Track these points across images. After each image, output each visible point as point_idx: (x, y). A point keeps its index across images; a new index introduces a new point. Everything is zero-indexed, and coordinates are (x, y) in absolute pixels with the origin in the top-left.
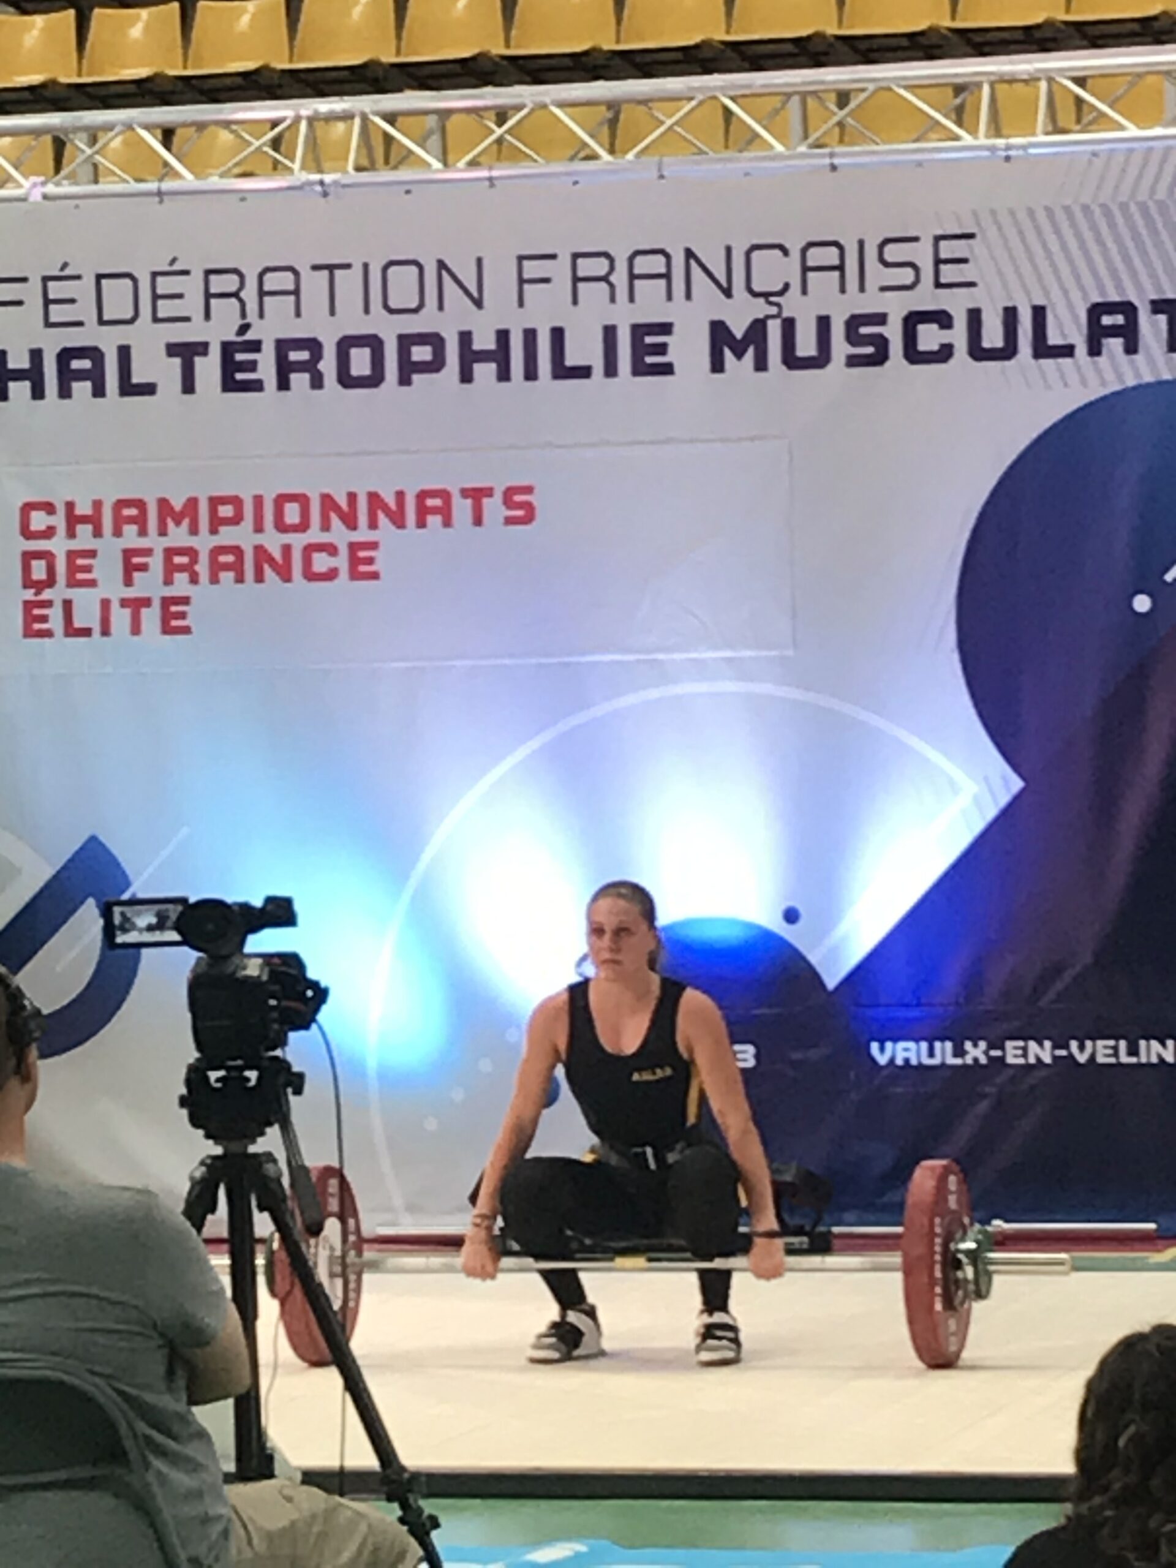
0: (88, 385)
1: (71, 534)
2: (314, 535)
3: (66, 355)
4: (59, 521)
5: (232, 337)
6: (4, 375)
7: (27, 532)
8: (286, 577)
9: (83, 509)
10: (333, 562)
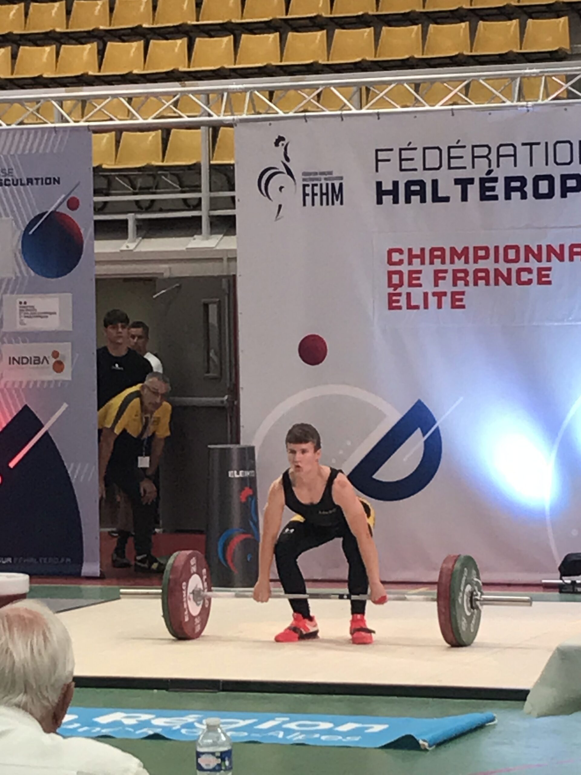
0: (418, 197)
1: (410, 263)
2: (522, 264)
3: (409, 184)
4: (405, 257)
5: (484, 176)
6: (380, 193)
7: (390, 262)
8: (509, 283)
9: (416, 252)
10: (530, 276)
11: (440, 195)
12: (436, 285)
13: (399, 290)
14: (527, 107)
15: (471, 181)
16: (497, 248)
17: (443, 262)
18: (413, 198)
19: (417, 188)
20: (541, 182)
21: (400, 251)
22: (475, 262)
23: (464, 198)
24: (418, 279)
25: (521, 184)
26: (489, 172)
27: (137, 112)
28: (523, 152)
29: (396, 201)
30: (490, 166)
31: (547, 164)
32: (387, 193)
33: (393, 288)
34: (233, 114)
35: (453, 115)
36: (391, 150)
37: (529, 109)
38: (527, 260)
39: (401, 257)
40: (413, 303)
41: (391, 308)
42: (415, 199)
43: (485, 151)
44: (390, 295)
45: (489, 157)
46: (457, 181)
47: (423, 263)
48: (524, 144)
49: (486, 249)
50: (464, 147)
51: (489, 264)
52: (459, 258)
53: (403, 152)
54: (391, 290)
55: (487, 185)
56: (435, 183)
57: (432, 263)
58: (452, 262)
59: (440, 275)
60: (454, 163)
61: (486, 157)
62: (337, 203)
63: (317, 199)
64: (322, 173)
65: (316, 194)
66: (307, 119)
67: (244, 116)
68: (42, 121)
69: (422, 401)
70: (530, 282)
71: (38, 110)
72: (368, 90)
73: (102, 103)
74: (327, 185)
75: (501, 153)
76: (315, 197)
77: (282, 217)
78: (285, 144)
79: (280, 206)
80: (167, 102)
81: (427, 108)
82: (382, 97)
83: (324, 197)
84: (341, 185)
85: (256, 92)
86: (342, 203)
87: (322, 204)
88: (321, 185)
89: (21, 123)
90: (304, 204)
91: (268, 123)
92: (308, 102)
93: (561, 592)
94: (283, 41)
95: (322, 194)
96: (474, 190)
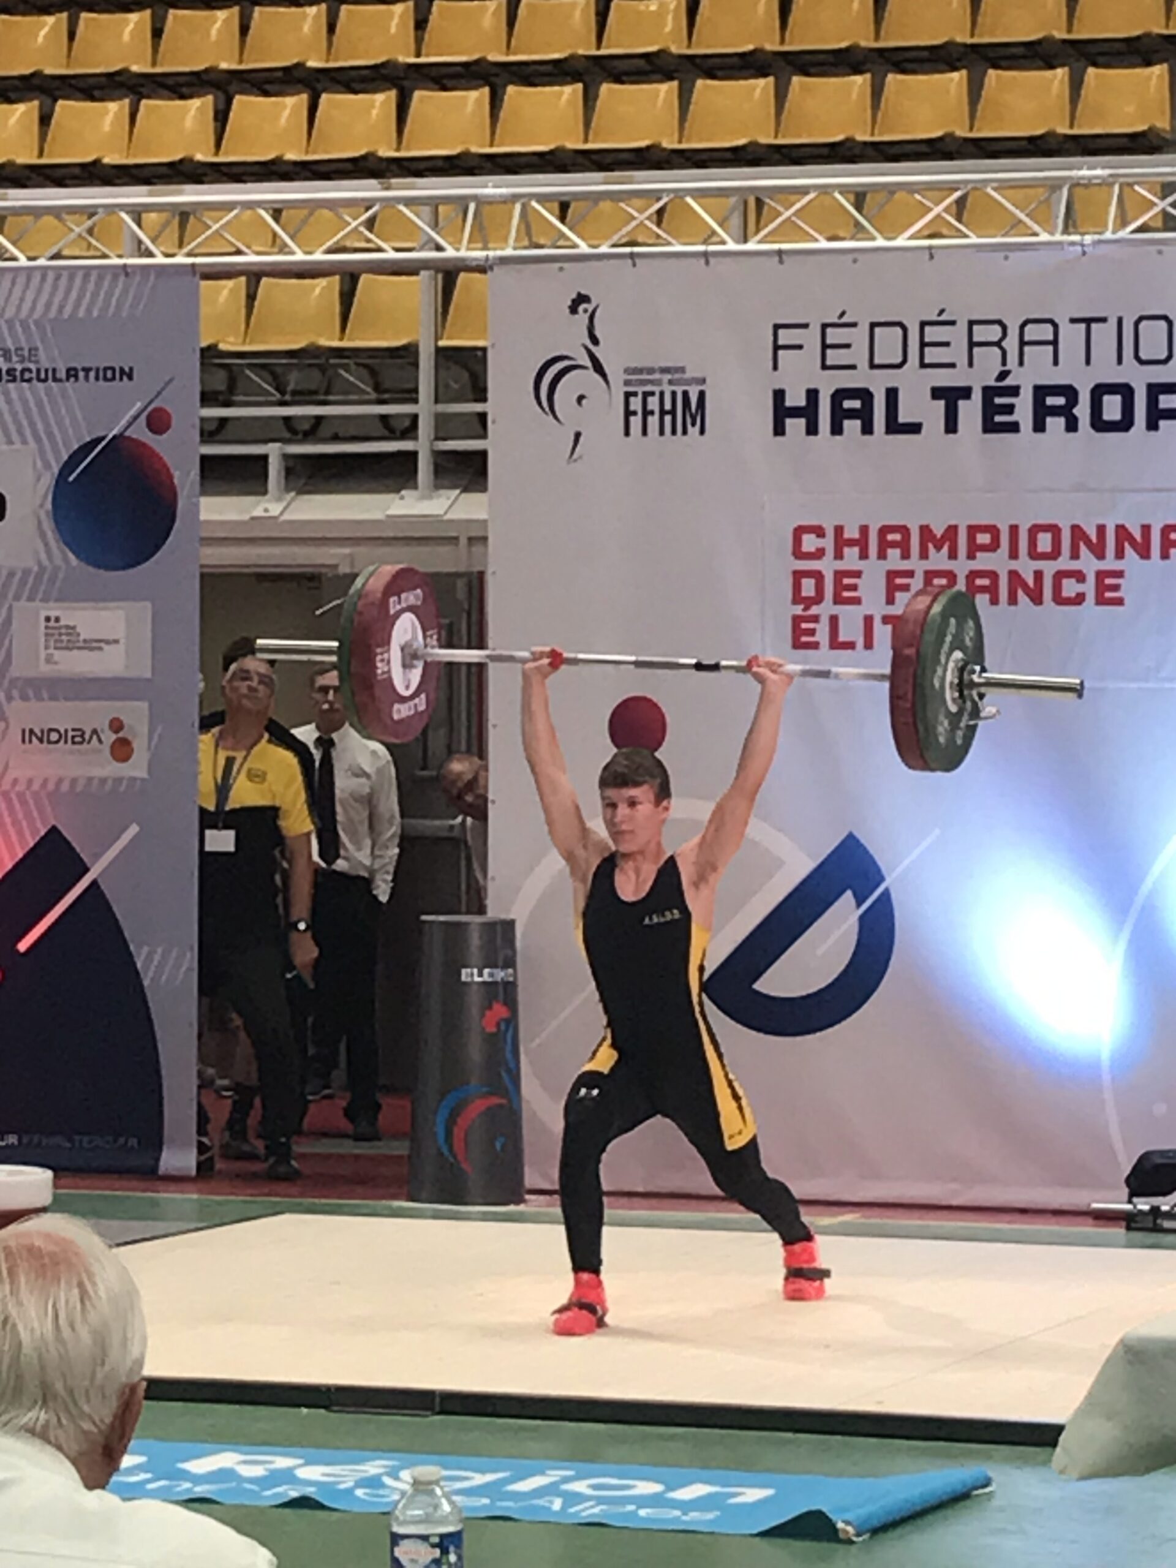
0: (858, 423)
1: (839, 555)
2: (1064, 563)
3: (839, 396)
4: (828, 543)
5: (992, 383)
6: (781, 412)
7: (798, 553)
8: (1036, 598)
9: (852, 533)
10: (1081, 588)
11: (901, 419)
12: (890, 601)
13: (814, 610)
14: (1083, 245)
15: (965, 393)
16: (1014, 530)
17: (906, 555)
18: (847, 423)
19: (856, 404)
20: (1106, 398)
21: (819, 532)
22: (971, 556)
23: (951, 426)
24: (854, 588)
25: (1067, 400)
26: (1003, 375)
27: (292, 238)
28: (1072, 337)
29: (812, 429)
30: (1004, 363)
31: (1120, 361)
32: (795, 412)
33: (802, 607)
34: (485, 248)
35: (932, 257)
36: (805, 326)
37: (1086, 249)
38: (1075, 555)
39: (820, 543)
40: (842, 638)
41: (797, 645)
42: (852, 426)
43: (993, 333)
44: (797, 620)
45: (1004, 344)
46: (937, 393)
47: (864, 555)
48: (1074, 321)
49: (993, 530)
50: (952, 323)
51: (997, 562)
52: (938, 548)
53: (829, 331)
54: (798, 610)
55: (998, 401)
56: (892, 395)
57: (882, 555)
58: (924, 555)
59: (899, 581)
60: (932, 355)
61: (998, 344)
62: (693, 431)
63: (653, 421)
64: (665, 370)
65: (652, 413)
66: (637, 261)
67: (509, 252)
68: (99, 254)
69: (858, 834)
70: (1079, 599)
71: (90, 231)
72: (759, 203)
73: (221, 218)
74: (674, 394)
75: (1027, 338)
76: (650, 418)
77: (580, 457)
78: (590, 310)
79: (578, 435)
80: (355, 219)
81: (880, 242)
82: (789, 218)
83: (668, 419)
84: (702, 395)
85: (534, 204)
86: (702, 431)
87: (662, 432)
88: (662, 394)
89: (57, 256)
90: (627, 433)
91: (557, 265)
92: (638, 226)
93: (1129, 1228)
94: (589, 99)
95: (663, 413)
96: (970, 411)
